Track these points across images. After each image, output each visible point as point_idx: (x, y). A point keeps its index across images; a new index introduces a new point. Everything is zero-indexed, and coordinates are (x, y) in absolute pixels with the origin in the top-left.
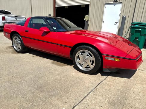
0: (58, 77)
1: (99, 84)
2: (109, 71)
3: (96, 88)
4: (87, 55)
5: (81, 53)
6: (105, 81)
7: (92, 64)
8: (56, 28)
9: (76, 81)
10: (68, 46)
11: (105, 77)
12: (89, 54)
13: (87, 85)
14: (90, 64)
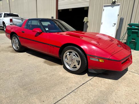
0: (45, 76)
1: (83, 84)
2: (95, 72)
3: (78, 89)
4: (74, 55)
5: (68, 53)
6: (90, 81)
7: (79, 64)
8: (48, 29)
9: (60, 81)
10: (56, 47)
11: (91, 77)
12: (76, 54)
13: (70, 85)
14: (76, 64)
